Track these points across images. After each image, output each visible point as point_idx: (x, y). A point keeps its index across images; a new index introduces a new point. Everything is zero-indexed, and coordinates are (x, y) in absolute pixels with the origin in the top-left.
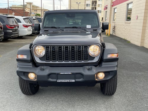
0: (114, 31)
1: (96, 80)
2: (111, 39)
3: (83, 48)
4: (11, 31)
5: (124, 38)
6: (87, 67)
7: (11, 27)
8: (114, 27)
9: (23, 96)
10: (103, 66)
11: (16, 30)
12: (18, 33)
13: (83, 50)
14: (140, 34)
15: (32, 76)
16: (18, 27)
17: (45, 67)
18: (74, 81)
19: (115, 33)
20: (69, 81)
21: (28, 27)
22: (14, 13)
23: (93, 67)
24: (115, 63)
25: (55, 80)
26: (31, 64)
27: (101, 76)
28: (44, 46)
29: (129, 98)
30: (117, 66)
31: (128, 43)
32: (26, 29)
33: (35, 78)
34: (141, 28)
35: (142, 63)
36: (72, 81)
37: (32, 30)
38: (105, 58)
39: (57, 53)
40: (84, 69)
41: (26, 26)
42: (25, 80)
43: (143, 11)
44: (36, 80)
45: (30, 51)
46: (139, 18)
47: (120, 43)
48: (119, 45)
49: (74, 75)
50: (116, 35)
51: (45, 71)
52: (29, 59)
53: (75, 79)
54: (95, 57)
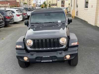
0: (77, 14)
1: (65, 59)
2: (75, 20)
3: (56, 40)
4: (9, 20)
5: (84, 19)
6: (59, 52)
7: (9, 17)
8: (77, 11)
9: (21, 69)
10: (69, 50)
11: (12, 19)
12: (14, 21)
13: (56, 41)
14: (94, 18)
15: (26, 59)
16: (13, 16)
17: (33, 53)
18: (51, 61)
19: (78, 16)
20: (48, 61)
21: (19, 16)
22: (9, 4)
23: (63, 51)
24: (76, 48)
25: (40, 61)
26: (25, 51)
27: (68, 57)
28: (32, 40)
29: (86, 67)
30: (77, 50)
31: (87, 23)
32: (19, 17)
33: (28, 60)
34: (95, 13)
35: (95, 40)
36: (50, 61)
37: (22, 17)
38: (70, 45)
39: (40, 43)
40: (57, 53)
41: (18, 15)
42: (22, 61)
43: (96, 2)
44: (28, 61)
45: (24, 42)
46: (93, 7)
47: (81, 24)
48: (81, 25)
49: (51, 58)
50: (78, 17)
51: (33, 56)
52: (23, 48)
53: (52, 59)
54: (63, 45)
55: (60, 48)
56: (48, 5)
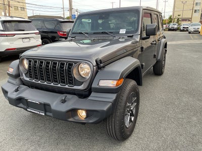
3: (66, 66)
10: (90, 98)
13: (66, 69)
18: (43, 114)
20: (38, 113)
38: (94, 85)
39: (38, 70)
52: (14, 74)
53: (45, 111)
54: (83, 82)
55: (76, 87)
56: (176, 20)
